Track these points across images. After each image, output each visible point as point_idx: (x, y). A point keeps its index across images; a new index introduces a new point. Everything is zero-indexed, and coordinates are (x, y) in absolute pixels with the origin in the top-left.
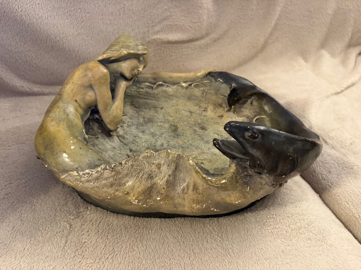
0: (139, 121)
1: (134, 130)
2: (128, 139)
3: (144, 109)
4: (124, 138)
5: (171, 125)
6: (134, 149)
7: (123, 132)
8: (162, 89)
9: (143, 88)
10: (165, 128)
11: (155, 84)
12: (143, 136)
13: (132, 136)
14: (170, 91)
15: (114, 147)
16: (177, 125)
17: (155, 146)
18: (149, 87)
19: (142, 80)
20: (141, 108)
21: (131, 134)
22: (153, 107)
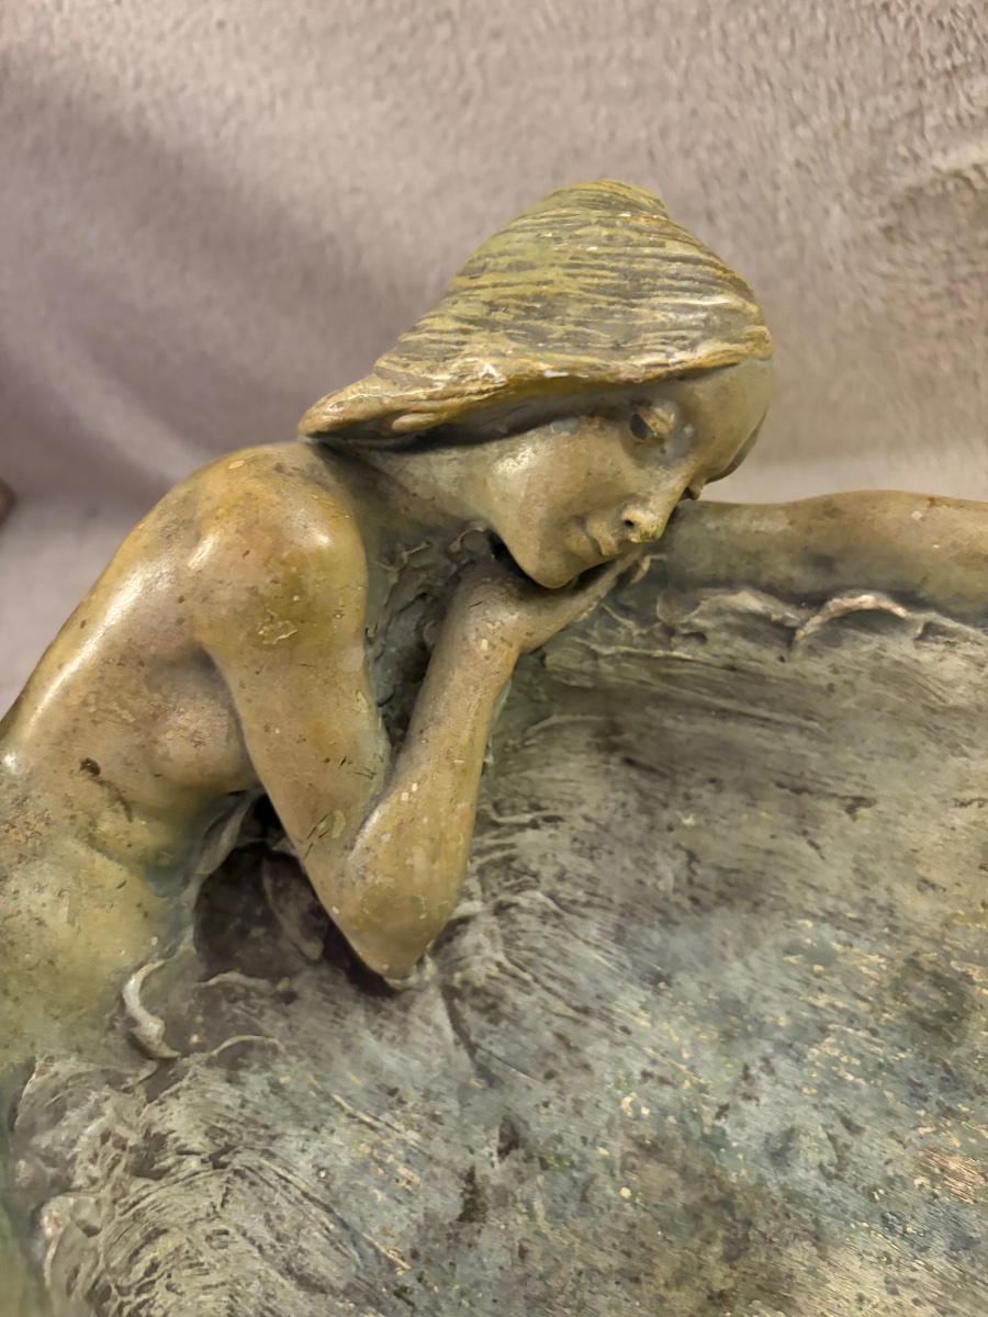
0: (649, 882)
1: (595, 955)
2: (526, 1024)
3: (701, 783)
4: (494, 1006)
5: (913, 964)
6: (541, 1126)
7: (501, 957)
8: (877, 657)
9: (700, 636)
10: (851, 976)
11: (816, 601)
12: (643, 1022)
13: (559, 1006)
14: (949, 676)
15: (393, 1092)
16: (967, 977)
17: (716, 1142)
18: (760, 626)
19: (702, 563)
20: (682, 779)
21: (555, 985)
22: (780, 785)
